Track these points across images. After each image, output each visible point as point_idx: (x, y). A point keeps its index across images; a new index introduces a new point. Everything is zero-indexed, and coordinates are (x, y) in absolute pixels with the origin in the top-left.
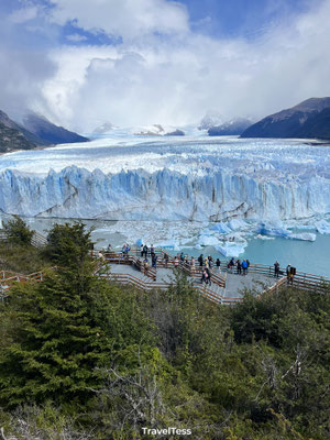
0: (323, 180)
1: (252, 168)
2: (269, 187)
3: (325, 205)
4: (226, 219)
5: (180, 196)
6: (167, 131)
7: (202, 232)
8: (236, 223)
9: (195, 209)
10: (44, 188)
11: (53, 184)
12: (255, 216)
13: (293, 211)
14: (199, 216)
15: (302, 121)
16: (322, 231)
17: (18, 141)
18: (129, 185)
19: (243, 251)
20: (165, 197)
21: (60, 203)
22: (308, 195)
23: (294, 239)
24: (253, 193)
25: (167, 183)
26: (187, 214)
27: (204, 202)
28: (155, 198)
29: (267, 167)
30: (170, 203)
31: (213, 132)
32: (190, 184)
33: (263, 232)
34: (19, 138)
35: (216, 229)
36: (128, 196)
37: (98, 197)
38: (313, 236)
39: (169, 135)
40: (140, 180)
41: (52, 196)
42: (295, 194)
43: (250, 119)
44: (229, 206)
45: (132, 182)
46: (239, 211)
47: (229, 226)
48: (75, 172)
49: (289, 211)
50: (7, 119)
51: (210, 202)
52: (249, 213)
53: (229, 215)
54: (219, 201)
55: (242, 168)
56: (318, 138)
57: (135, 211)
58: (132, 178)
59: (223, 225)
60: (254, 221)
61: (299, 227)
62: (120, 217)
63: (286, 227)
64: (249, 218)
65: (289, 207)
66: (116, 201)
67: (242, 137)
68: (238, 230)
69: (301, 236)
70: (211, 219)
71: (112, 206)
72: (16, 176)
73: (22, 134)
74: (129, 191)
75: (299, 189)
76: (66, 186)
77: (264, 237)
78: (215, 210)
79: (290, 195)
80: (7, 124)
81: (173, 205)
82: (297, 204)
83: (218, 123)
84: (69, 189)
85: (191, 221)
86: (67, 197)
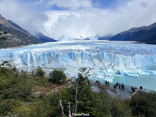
0: (140, 55)
1: (114, 51)
2: (121, 58)
3: (141, 64)
4: (106, 69)
5: (89, 60)
6: (84, 38)
7: (97, 73)
8: (109, 70)
10: (41, 57)
11: (45, 56)
12: (116, 68)
13: (129, 66)
14: (96, 68)
15: (131, 35)
16: (140, 74)
17: (33, 41)
18: (71, 56)
19: (112, 80)
20: (84, 61)
21: (47, 62)
22: (135, 60)
23: (130, 76)
24: (115, 60)
25: (84, 56)
27: (97, 63)
28: (81, 61)
29: (119, 51)
30: (85, 63)
31: (100, 39)
32: (92, 56)
33: (119, 73)
34: (33, 40)
35: (102, 72)
36: (71, 60)
37: (60, 60)
38: (137, 75)
39: (84, 39)
40: (75, 55)
41: (44, 60)
42: (130, 60)
43: (112, 34)
44: (106, 64)
45: (72, 56)
46: (110, 66)
47: (107, 71)
48: (53, 52)
49: (128, 66)
50: (29, 34)
51: (100, 63)
52: (114, 67)
53: (106, 67)
54: (103, 62)
55: (110, 51)
56: (137, 41)
57: (73, 66)
58: (72, 54)
59: (105, 71)
60: (115, 70)
61: (132, 72)
62: (68, 68)
63: (127, 72)
64: (114, 68)
65: (128, 65)
66: (67, 62)
67: (110, 40)
68: (110, 73)
69: (133, 75)
70: (100, 69)
71: (65, 64)
72: (32, 53)
73: (34, 39)
74: (71, 58)
75: (131, 58)
76: (49, 56)
77: (119, 75)
78: (101, 65)
79: (128, 61)
80: (29, 35)
81: (86, 63)
82: (131, 64)
83: (101, 36)
84: (50, 57)
85: (93, 69)
86: (49, 60)
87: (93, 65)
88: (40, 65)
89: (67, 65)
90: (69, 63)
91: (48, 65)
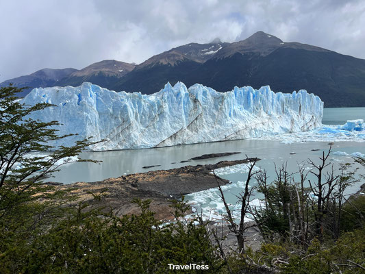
4: (308, 129)
5: (277, 111)
9: (292, 121)
14: (295, 128)
18: (247, 102)
21: (185, 127)
26: (289, 127)
27: (296, 116)
36: (248, 113)
45: (252, 98)
51: (299, 115)
52: (316, 123)
54: (303, 114)
64: (316, 127)
74: (246, 107)
78: (302, 121)
84: (196, 107)
85: (290, 132)
86: (193, 118)
87: (289, 121)
88: (164, 138)
89: (246, 128)
90: (249, 122)
91: (190, 133)
